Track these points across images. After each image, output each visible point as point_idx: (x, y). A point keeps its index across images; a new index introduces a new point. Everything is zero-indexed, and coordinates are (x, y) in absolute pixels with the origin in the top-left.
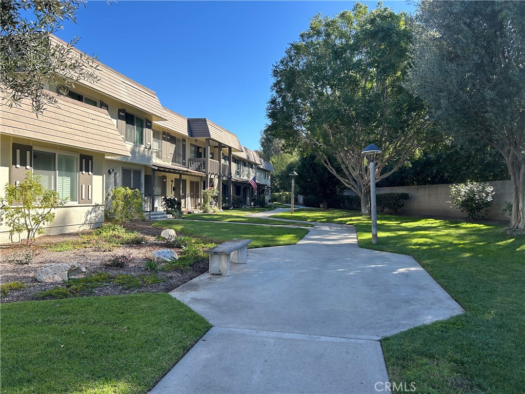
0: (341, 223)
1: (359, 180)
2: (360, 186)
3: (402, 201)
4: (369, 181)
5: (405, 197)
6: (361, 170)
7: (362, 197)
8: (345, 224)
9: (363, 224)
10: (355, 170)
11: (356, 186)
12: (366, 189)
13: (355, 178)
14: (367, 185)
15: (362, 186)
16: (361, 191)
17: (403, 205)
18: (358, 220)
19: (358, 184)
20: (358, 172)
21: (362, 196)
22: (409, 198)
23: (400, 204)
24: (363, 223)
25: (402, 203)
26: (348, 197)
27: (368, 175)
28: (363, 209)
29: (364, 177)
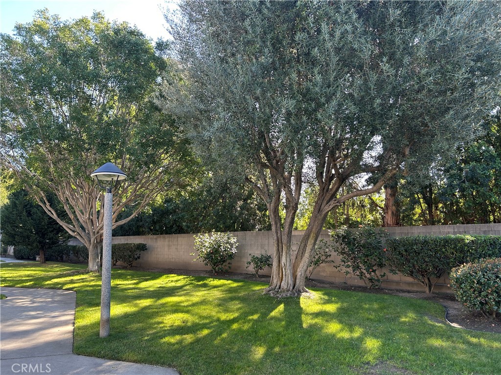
0: (54, 287)
1: (87, 226)
2: (89, 234)
3: (138, 252)
4: (102, 228)
5: (142, 248)
6: (91, 214)
7: (91, 249)
8: (60, 288)
9: (88, 288)
10: (83, 214)
11: (83, 234)
12: (96, 238)
13: (83, 224)
14: (98, 232)
15: (91, 234)
16: (90, 241)
17: (139, 258)
18: (83, 280)
19: (87, 232)
20: (88, 216)
21: (91, 247)
22: (146, 249)
23: (136, 256)
24: (88, 286)
25: (138, 255)
26: (74, 247)
27: (100, 221)
28: (90, 265)
29: (94, 223)
